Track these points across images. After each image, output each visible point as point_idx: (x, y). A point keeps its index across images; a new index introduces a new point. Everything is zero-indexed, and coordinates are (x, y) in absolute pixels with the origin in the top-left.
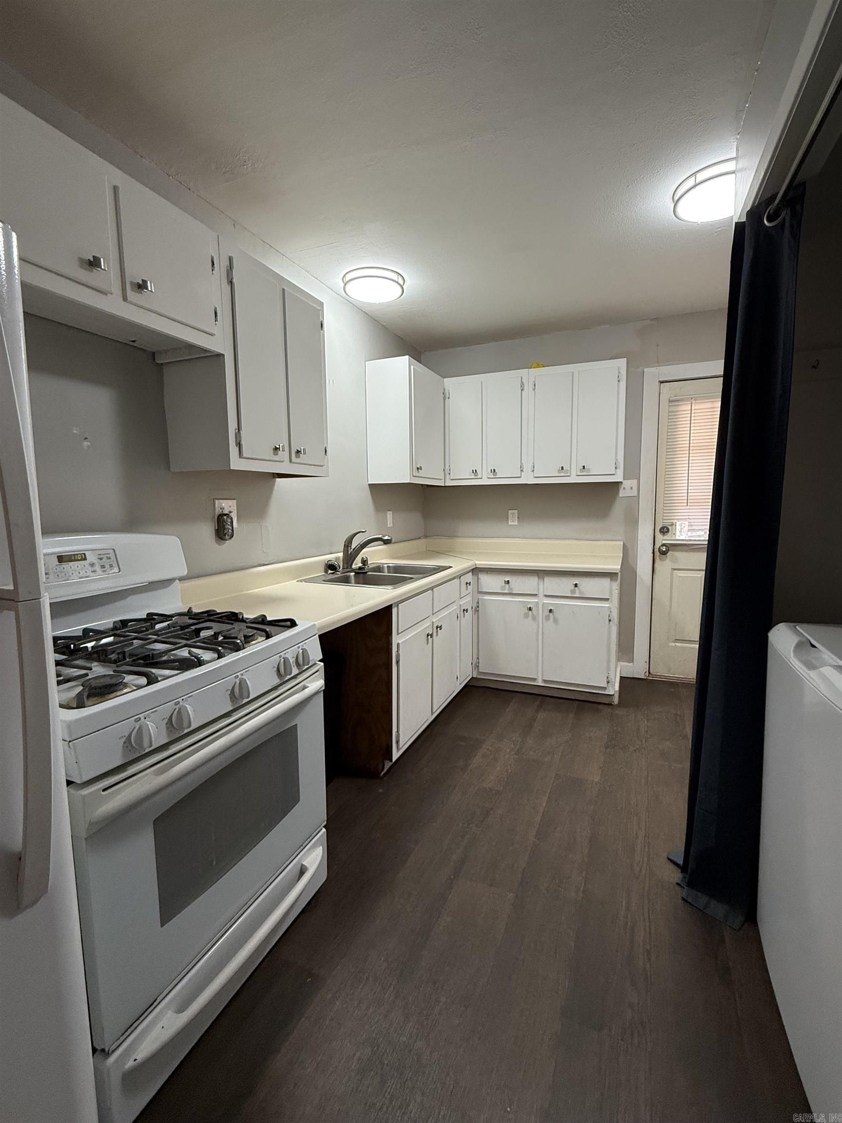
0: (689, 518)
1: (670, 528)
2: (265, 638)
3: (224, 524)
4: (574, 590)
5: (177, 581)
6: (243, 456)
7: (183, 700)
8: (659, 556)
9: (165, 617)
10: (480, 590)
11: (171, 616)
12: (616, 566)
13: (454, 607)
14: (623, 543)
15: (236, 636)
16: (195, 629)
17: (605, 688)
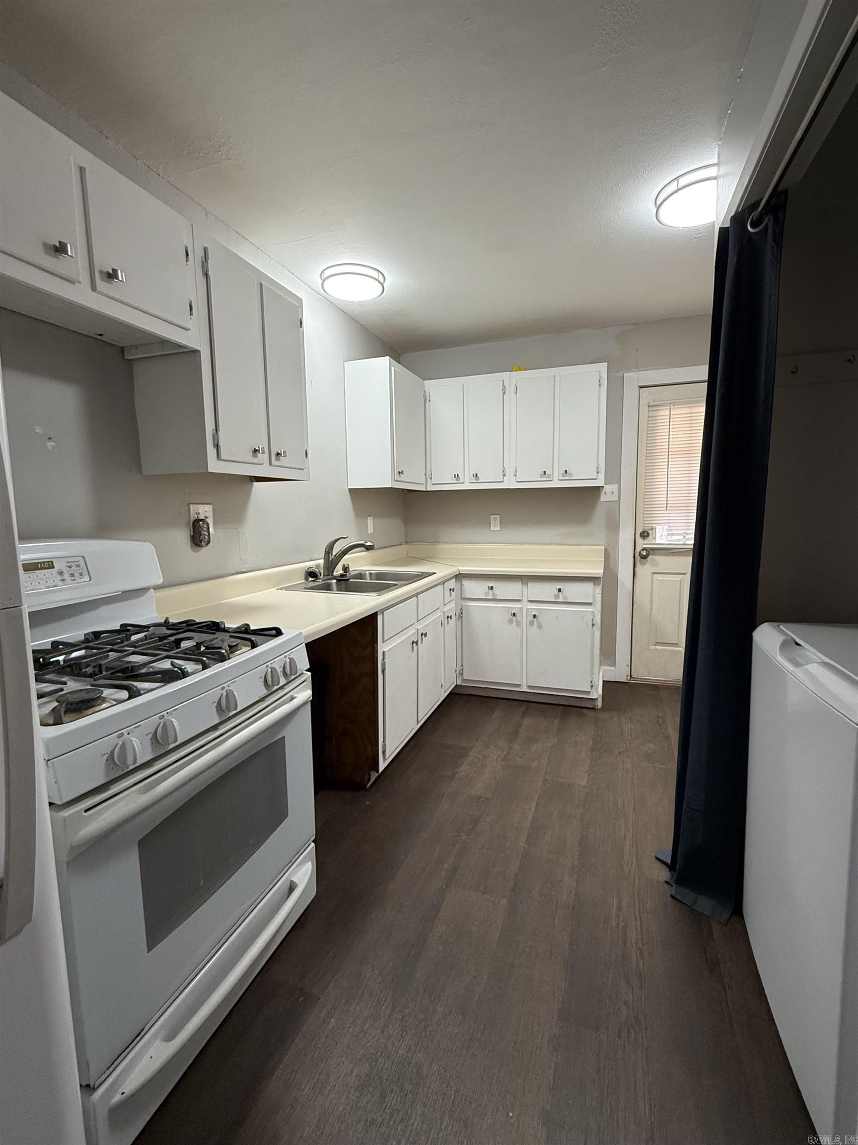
0: (668, 523)
1: (650, 532)
2: (250, 648)
3: (200, 529)
4: (558, 595)
5: (152, 589)
6: (221, 458)
7: (168, 713)
8: (640, 561)
9: (140, 628)
10: (463, 597)
11: (147, 627)
12: (599, 571)
13: (439, 614)
14: (605, 547)
15: (221, 646)
16: (175, 639)
17: (588, 693)
